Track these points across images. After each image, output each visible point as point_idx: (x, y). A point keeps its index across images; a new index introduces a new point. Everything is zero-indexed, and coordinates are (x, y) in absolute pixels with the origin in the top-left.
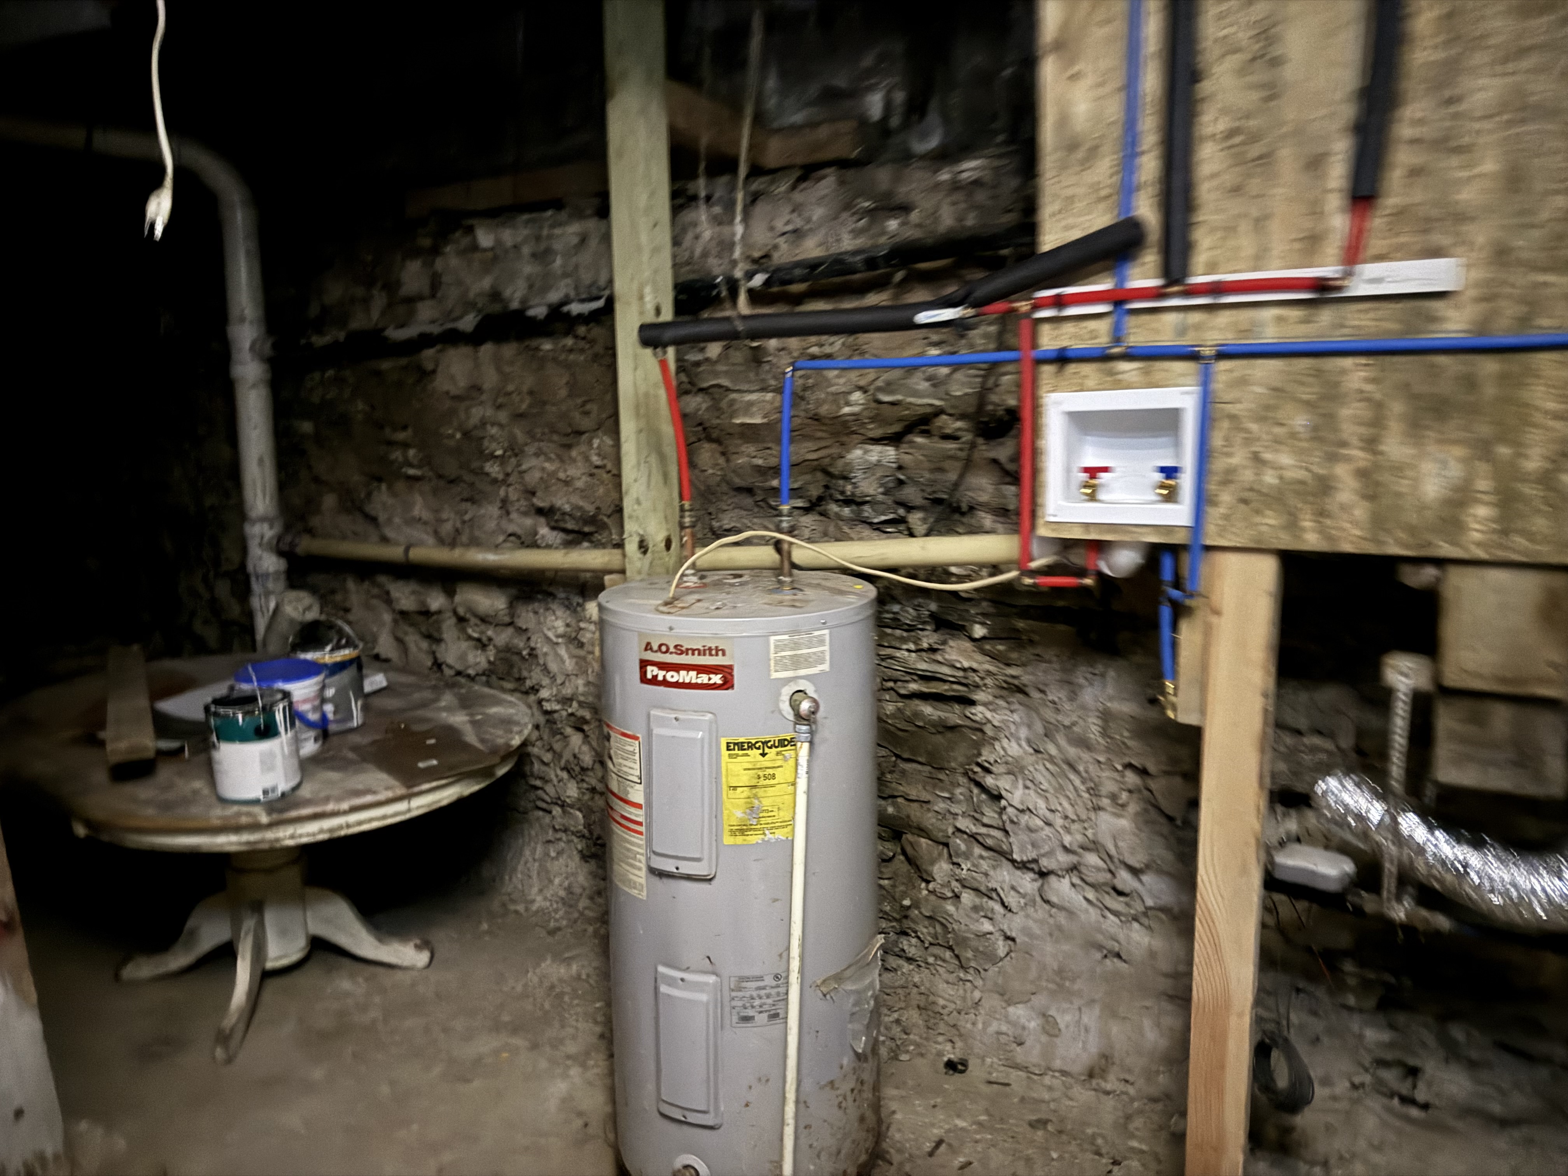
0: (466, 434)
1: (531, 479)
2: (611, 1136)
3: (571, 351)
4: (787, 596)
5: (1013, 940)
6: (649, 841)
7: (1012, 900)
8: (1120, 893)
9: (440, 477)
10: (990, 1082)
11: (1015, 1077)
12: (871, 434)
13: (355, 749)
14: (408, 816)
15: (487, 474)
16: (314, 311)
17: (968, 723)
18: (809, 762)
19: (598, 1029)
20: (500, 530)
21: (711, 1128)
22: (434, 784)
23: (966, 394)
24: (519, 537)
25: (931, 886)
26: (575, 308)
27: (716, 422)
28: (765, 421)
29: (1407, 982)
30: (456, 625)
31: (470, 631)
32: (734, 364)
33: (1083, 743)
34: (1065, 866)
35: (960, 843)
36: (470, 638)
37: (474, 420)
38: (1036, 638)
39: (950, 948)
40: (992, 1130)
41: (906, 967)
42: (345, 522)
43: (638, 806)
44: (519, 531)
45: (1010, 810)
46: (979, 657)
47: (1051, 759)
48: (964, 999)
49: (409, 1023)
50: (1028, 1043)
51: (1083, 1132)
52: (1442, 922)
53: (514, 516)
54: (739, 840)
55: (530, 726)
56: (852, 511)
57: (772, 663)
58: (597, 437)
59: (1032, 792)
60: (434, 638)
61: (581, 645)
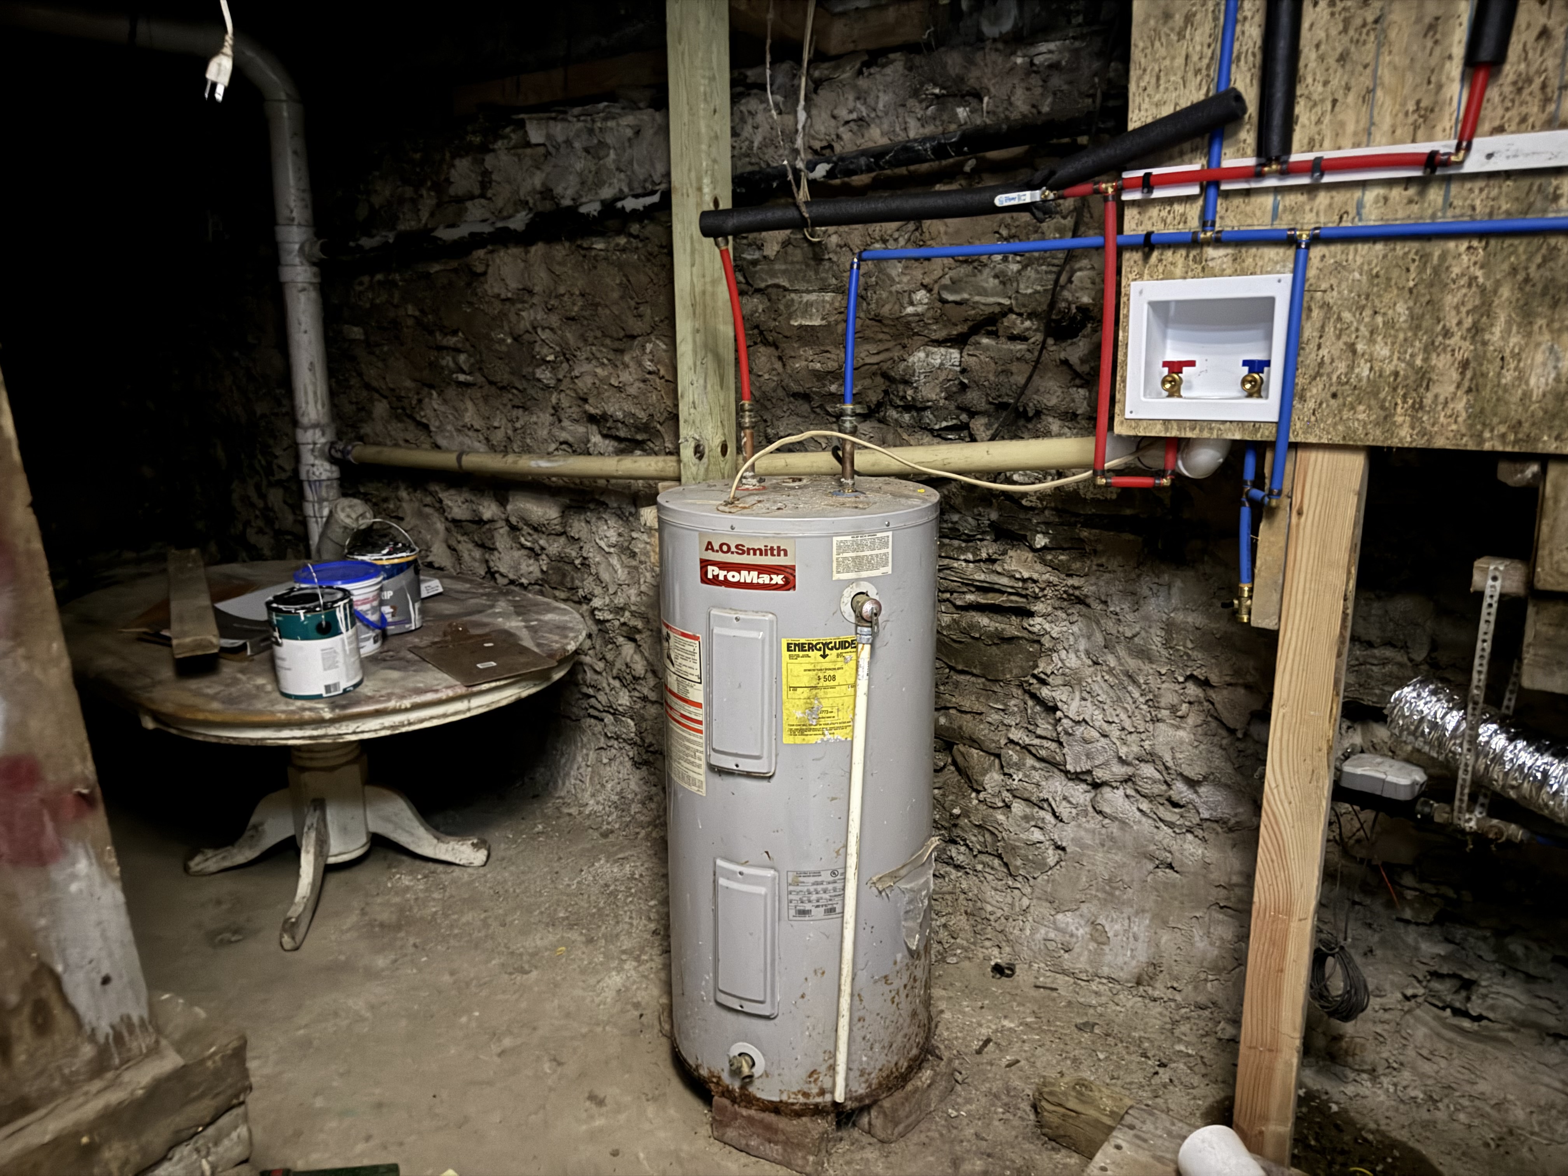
0: (516, 339)
1: (584, 384)
2: (667, 1027)
3: (623, 250)
4: (848, 498)
5: (1063, 849)
6: (709, 739)
7: (1064, 810)
8: (1175, 805)
9: (491, 383)
10: (1037, 987)
11: (1061, 980)
12: (934, 336)
13: (413, 649)
14: (468, 715)
15: (539, 380)
16: (362, 212)
17: (1025, 634)
18: (870, 664)
19: (652, 926)
20: (552, 437)
21: (767, 1018)
22: (493, 684)
23: (1036, 292)
24: (570, 446)
25: (982, 796)
26: (630, 204)
27: (773, 324)
28: (824, 323)
29: (1467, 896)
30: (509, 534)
31: (522, 540)
32: (792, 263)
33: (1144, 654)
34: (1119, 778)
35: (1013, 755)
36: (523, 547)
37: (525, 325)
38: (1100, 547)
39: (1000, 857)
40: (1041, 1031)
41: (954, 874)
42: (396, 429)
43: (699, 705)
44: (571, 440)
45: (1064, 721)
46: (1039, 567)
47: (1111, 671)
48: (1012, 905)
49: (468, 917)
50: (1077, 950)
51: (1129, 1036)
52: (1515, 831)
53: (566, 423)
54: (799, 739)
55: (584, 634)
56: (912, 417)
57: (835, 564)
58: (650, 341)
59: (1088, 704)
60: (488, 547)
61: (633, 555)
